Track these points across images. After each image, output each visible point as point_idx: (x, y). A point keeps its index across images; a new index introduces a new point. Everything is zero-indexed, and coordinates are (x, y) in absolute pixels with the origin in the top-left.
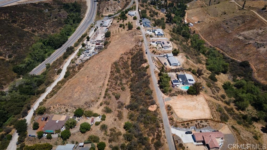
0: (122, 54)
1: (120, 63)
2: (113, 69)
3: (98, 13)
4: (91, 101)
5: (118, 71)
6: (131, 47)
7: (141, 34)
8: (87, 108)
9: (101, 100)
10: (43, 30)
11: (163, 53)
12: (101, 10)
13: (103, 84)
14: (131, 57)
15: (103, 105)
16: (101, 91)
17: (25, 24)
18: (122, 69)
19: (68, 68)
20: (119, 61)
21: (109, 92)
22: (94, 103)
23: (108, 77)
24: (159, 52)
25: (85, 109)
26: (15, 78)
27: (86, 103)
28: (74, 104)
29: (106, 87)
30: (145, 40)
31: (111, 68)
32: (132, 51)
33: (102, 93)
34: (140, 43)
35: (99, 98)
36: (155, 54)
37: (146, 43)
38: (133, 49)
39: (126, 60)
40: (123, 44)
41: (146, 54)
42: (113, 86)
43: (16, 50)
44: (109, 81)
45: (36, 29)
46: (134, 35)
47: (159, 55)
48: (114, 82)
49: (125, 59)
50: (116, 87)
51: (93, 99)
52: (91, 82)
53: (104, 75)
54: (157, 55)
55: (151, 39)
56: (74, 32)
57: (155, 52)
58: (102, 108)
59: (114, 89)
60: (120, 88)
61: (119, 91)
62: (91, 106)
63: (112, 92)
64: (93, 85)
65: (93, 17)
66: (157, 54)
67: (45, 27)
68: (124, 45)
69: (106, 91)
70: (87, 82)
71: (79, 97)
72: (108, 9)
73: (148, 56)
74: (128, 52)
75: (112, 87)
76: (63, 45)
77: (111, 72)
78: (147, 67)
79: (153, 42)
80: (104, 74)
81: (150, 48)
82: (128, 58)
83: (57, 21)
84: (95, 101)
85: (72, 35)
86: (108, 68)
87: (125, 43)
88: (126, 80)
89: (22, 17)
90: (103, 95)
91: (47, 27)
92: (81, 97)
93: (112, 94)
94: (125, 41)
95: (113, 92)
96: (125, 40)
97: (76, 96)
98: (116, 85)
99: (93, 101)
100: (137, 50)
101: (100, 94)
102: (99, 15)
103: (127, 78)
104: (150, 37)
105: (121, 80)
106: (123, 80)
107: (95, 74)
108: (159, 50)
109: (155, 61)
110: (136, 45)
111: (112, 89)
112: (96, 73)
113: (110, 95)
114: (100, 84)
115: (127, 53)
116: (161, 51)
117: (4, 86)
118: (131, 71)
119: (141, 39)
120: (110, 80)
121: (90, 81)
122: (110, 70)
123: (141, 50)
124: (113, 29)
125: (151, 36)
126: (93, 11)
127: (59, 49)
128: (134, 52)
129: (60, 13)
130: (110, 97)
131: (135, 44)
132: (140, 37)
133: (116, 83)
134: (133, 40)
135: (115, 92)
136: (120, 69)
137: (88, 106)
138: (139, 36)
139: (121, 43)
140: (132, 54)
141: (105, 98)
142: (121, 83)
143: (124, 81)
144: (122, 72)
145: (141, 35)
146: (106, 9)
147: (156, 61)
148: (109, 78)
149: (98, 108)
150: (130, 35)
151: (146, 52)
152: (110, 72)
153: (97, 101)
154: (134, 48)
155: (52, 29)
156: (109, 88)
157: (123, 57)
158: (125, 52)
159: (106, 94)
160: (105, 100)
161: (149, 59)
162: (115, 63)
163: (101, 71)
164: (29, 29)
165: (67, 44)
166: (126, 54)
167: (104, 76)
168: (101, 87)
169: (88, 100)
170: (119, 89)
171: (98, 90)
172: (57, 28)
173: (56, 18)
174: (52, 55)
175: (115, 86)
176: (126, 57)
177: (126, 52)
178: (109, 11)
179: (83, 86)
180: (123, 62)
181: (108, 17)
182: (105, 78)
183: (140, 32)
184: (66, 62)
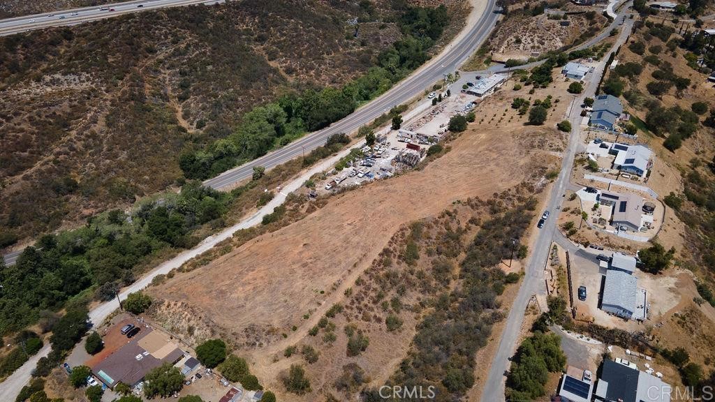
0: (459, 202)
1: (434, 233)
2: (395, 245)
3: (485, 49)
4: (268, 329)
5: (410, 257)
6: (503, 187)
7: (561, 150)
8: (246, 347)
9: (298, 338)
10: (312, 73)
11: (600, 245)
12: (496, 40)
13: (335, 288)
14: (486, 217)
15: (293, 357)
16: (313, 307)
17: (281, 48)
18: (429, 253)
19: (291, 198)
20: (436, 222)
21: (340, 322)
22: (273, 339)
23: (367, 265)
24: (590, 235)
25: (237, 347)
26: (171, 184)
27: (250, 330)
28: (216, 320)
29: (339, 297)
30: (564, 176)
31: (392, 238)
32: (498, 200)
33: (315, 313)
34: (543, 179)
35: (295, 329)
36: (572, 237)
37: (561, 186)
38: (505, 195)
39: (463, 225)
40: (481, 168)
41: (539, 226)
42: (366, 302)
43: (219, 113)
44: (358, 283)
45: (296, 66)
46: (533, 147)
47: (582, 247)
48: (375, 290)
49: (459, 223)
50: (372, 310)
51: (276, 324)
52: (305, 265)
53: (354, 255)
54: (577, 245)
55: (589, 176)
56: (382, 93)
57: (573, 233)
58: (286, 365)
59: (360, 316)
60: (383, 316)
61: (377, 325)
62: (261, 345)
63: (349, 320)
64: (303, 277)
65: (463, 58)
66: (577, 242)
67: (320, 66)
68: (485, 171)
69: (330, 314)
70: (294, 263)
71: (241, 303)
72: (518, 41)
73: (541, 238)
74: (485, 200)
75: (359, 303)
76: (333, 124)
77: (386, 252)
78: (513, 279)
79: (590, 190)
80: (359, 252)
81: (565, 210)
82: (473, 221)
83: (359, 54)
84: (281, 332)
85: (374, 101)
86: (384, 236)
87: (492, 166)
88: (421, 296)
89: (283, 30)
90: (313, 322)
91: (325, 64)
92: (248, 305)
93: (346, 329)
94: (494, 159)
95: (354, 321)
96: (495, 157)
97: (239, 294)
98: (375, 302)
99: (271, 331)
100: (520, 199)
101: (307, 317)
102: (484, 55)
103: (426, 289)
104: (587, 168)
105: (402, 292)
106: (411, 294)
107: (331, 243)
108: (590, 229)
109: (552, 265)
110: (524, 184)
111: (355, 312)
112: (337, 242)
113: (335, 333)
114: (330, 280)
115: (480, 201)
116: (597, 234)
117: (137, 197)
118: (457, 271)
119: (550, 167)
120: (366, 278)
121: (305, 261)
122: (384, 243)
123: (531, 205)
124: (490, 108)
125: (592, 168)
126: (474, 38)
127: (316, 132)
128: (504, 205)
129: (381, 32)
130: (331, 339)
131: (523, 177)
132: (552, 159)
133: (380, 297)
134: (524, 161)
135: (361, 325)
136: (422, 254)
137: (252, 340)
138: (553, 153)
139: (476, 164)
140: (494, 212)
141: (313, 333)
142: (395, 302)
143: (412, 298)
144: (424, 263)
145: (558, 154)
146: (514, 40)
147: (557, 267)
148: (366, 272)
149: (275, 361)
150: (521, 144)
151: (542, 221)
152: (381, 251)
153: (285, 336)
154: (514, 191)
155: (334, 74)
156: (347, 307)
157: (455, 211)
158: (472, 196)
159: (322, 324)
160: (309, 342)
161: (538, 248)
162: (416, 227)
163: (355, 239)
164: (284, 62)
165: (345, 123)
166: (472, 207)
167: (354, 259)
168: (322, 292)
169: (261, 322)
170: (379, 320)
171: (307, 301)
172: (349, 72)
173: (363, 44)
174: (291, 144)
175: (370, 305)
176: (466, 215)
177: (477, 198)
178: (521, 48)
179: (274, 270)
180: (449, 229)
181: (505, 65)
182: (355, 266)
183: (565, 140)
184: (297, 177)
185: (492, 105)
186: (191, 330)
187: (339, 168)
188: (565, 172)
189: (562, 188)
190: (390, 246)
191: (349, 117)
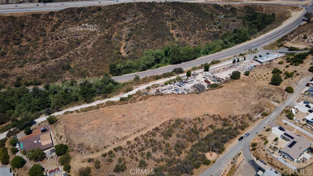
0: (208, 115)
1: (186, 127)
2: (163, 127)
3: (285, 38)
4: (88, 147)
5: (168, 135)
6: (236, 113)
7: (278, 102)
8: (76, 152)
9: (96, 156)
10: (187, 38)
11: (266, 161)
12: (292, 36)
13: (124, 138)
14: (219, 126)
15: (91, 163)
16: (110, 144)
17: (179, 25)
18: (178, 136)
20: (190, 122)
21: (119, 154)
22: (87, 152)
23: (144, 133)
24: (262, 154)
25: (72, 150)
26: (102, 75)
27: (81, 145)
28: (71, 136)
29: (123, 144)
30: (272, 117)
31: (163, 123)
32: (230, 119)
33: (110, 147)
34: (260, 115)
35: (98, 151)
36: (253, 151)
37: (266, 122)
38: (235, 118)
39: (204, 127)
40: (229, 101)
41: (240, 140)
42: (135, 149)
43: (137, 49)
44: (135, 139)
45: (182, 34)
46: (264, 96)
47: (255, 159)
48: (142, 145)
49: (202, 125)
50: (136, 154)
51: (92, 146)
52: (117, 124)
53: (141, 125)
54: (253, 156)
56: (215, 52)
57: (254, 149)
58: (86, 165)
59: (129, 155)
60: (140, 158)
61: (135, 162)
62: (82, 153)
63: (123, 155)
64: (113, 129)
65: (268, 42)
66: (254, 155)
67: (192, 35)
68: (231, 103)
69: (116, 150)
70: (113, 122)
71: (84, 132)
72: (305, 37)
73: (236, 146)
74: (223, 117)
75: (132, 149)
76: (183, 63)
77: (157, 129)
78: (207, 163)
79: (281, 129)
80: (144, 125)
81: (259, 136)
82: (211, 126)
83: (214, 32)
84: (92, 150)
86: (160, 121)
87: (236, 101)
88: (163, 155)
89: (183, 17)
90: (106, 151)
91: (195, 35)
92: (86, 135)
93: (120, 158)
94: (239, 98)
95: (125, 157)
96: (241, 97)
97: (85, 128)
98: (139, 151)
99: (88, 149)
100: (242, 122)
101: (105, 147)
102: (280, 43)
103: (167, 153)
104: (287, 116)
105: (154, 150)
106: (159, 153)
107: (134, 118)
108: (264, 150)
109: (232, 163)
110: (248, 115)
111: (128, 152)
112: (137, 118)
113: (113, 159)
114: (124, 134)
115: (220, 117)
116: (267, 154)
118: (188, 149)
119: (267, 110)
120: (141, 138)
121: (118, 122)
122: (158, 125)
123: (244, 127)
124: (260, 70)
125: (290, 116)
126: (282, 32)
127: (173, 65)
128: (232, 123)
129: (231, 23)
130: (110, 161)
131: (249, 111)
132: (270, 106)
133: (143, 149)
134: (254, 103)
135: (128, 159)
136: (174, 136)
137: (79, 150)
138: (273, 103)
139: (229, 98)
140: (225, 125)
141: (104, 155)
142: (149, 154)
143: (158, 155)
144: (172, 140)
145: (276, 104)
146: (303, 36)
147: (233, 165)
148: (142, 136)
149: (83, 162)
150: (258, 93)
152: (154, 128)
153: (93, 153)
154: (241, 117)
155: (197, 40)
156: (125, 149)
157: (203, 119)
158: (216, 114)
159: (110, 153)
160: (100, 159)
161: (231, 151)
162: (178, 121)
163: (146, 119)
164: (177, 31)
166: (214, 119)
167: (140, 128)
168: (117, 139)
169: (87, 143)
170: (137, 160)
171: (109, 140)
172: (205, 40)
173: (220, 28)
175: (136, 151)
176: (208, 122)
177: (219, 115)
178: (306, 41)
179: (104, 123)
180: (195, 127)
181: (288, 49)
182: (138, 131)
183: (284, 97)
184: (147, 84)
185: (262, 69)
186: (61, 137)
187: (166, 84)
188: (273, 115)
189: (267, 123)
190: (160, 127)
191: (192, 61)
